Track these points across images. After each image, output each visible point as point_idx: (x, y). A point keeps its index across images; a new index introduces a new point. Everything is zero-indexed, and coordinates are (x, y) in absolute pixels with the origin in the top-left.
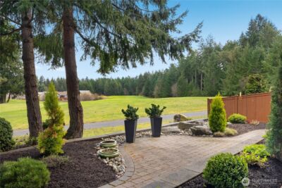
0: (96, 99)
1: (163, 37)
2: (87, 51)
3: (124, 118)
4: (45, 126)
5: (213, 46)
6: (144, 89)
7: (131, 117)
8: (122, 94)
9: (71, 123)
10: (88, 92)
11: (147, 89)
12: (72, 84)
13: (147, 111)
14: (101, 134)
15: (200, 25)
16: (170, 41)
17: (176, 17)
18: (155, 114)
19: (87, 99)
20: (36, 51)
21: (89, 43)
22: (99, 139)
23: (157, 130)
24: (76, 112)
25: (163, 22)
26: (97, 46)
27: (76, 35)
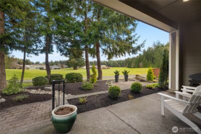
0: (108, 69)
1: (129, 47)
2: (103, 53)
3: (115, 74)
4: (91, 76)
5: (160, 45)
6: (127, 64)
7: (117, 74)
8: (118, 67)
9: (99, 76)
10: (105, 66)
11: (129, 65)
12: (99, 63)
13: (123, 72)
14: (108, 79)
15: (145, 41)
16: (132, 48)
17: (135, 38)
18: (126, 74)
19: (104, 68)
20: (89, 54)
21: (104, 50)
22: (107, 81)
23: (126, 79)
24: (100, 72)
25: (130, 41)
26: (107, 51)
27: (100, 48)
